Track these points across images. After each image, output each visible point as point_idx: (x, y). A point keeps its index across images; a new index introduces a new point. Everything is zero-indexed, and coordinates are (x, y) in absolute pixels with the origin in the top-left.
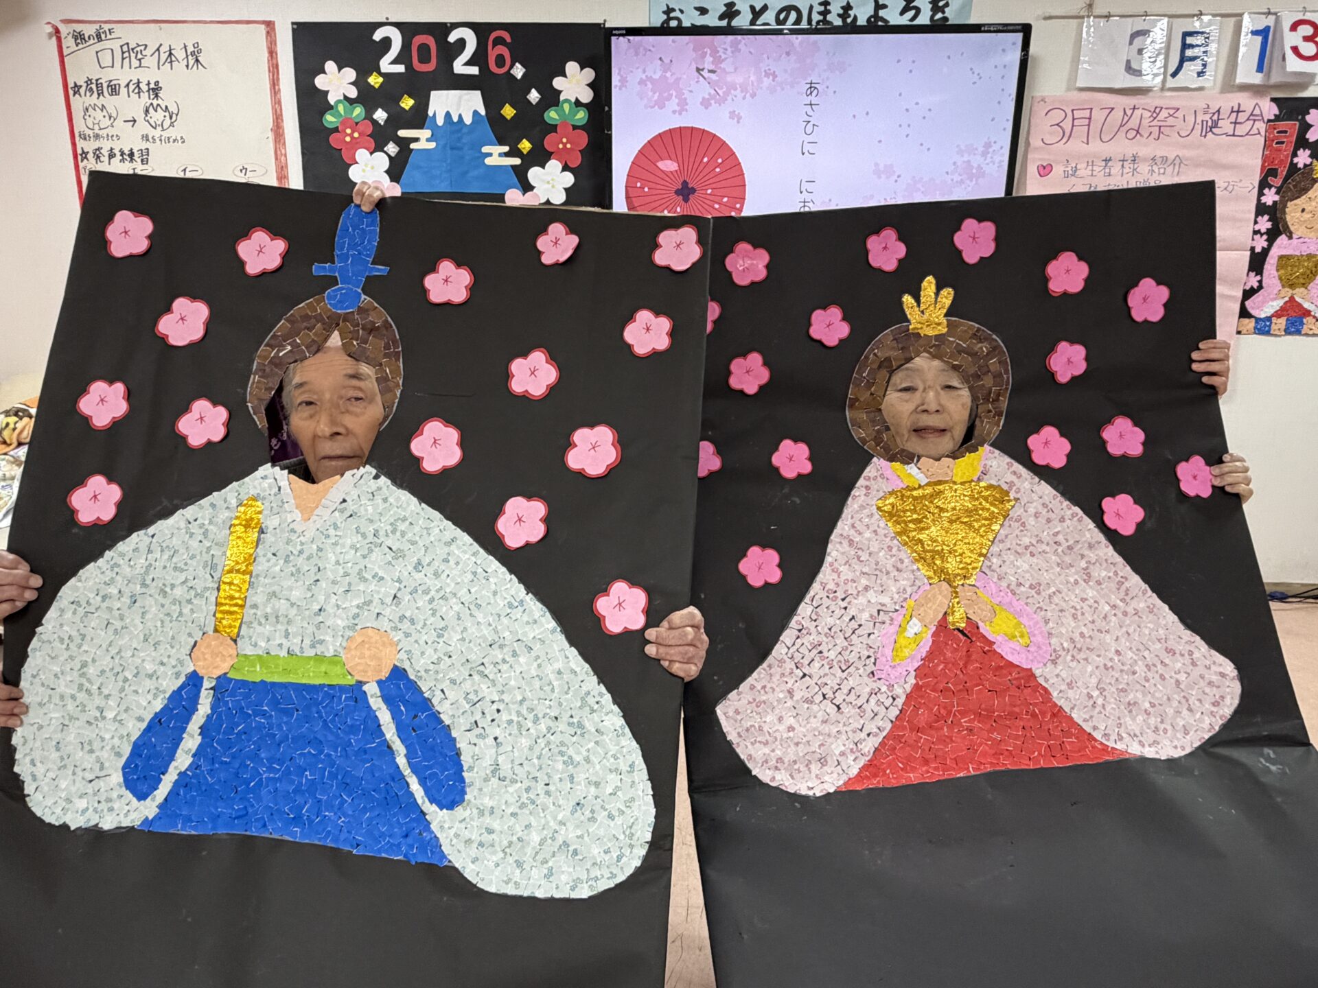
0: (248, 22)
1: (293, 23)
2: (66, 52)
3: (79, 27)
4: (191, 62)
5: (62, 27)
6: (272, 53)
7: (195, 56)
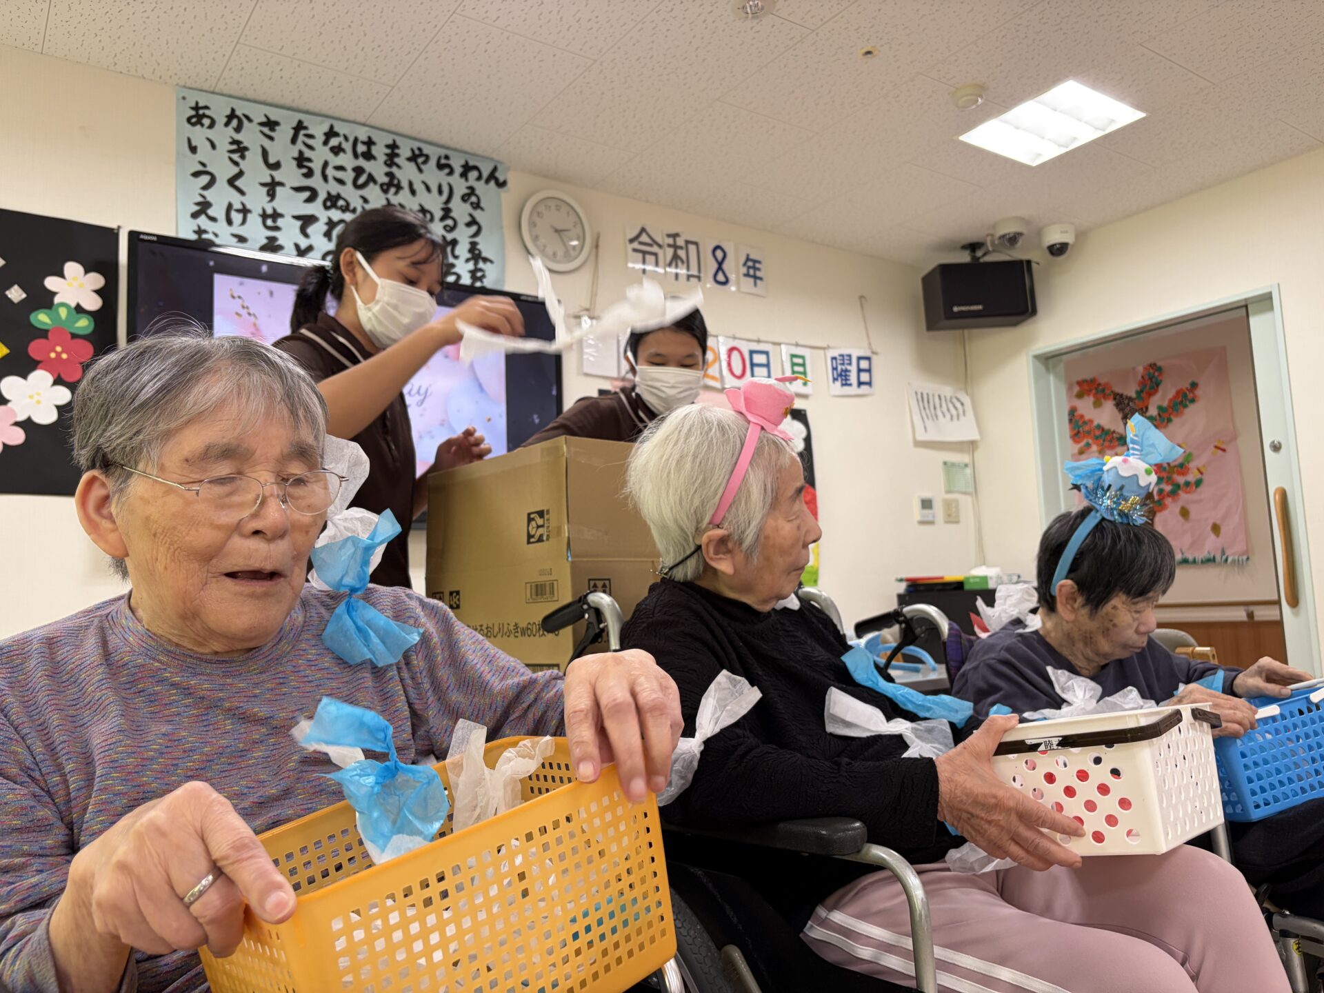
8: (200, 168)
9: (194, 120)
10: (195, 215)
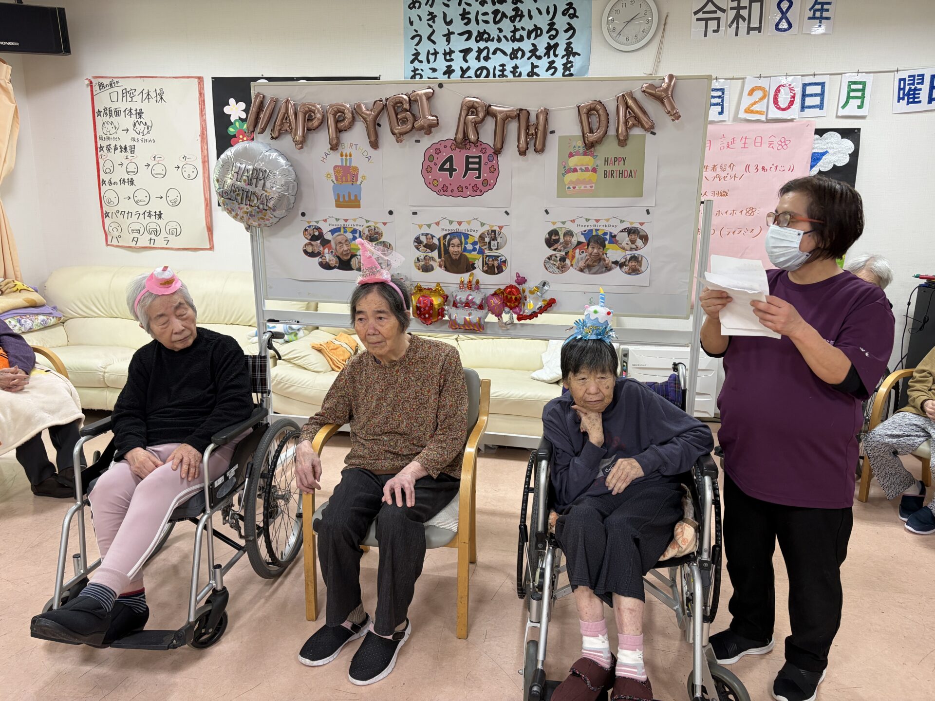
0: (188, 77)
1: (212, 78)
2: (95, 93)
3: (101, 80)
4: (159, 99)
5: (93, 80)
6: (201, 94)
7: (160, 96)
8: (416, 33)
9: (411, 6)
10: (412, 62)
